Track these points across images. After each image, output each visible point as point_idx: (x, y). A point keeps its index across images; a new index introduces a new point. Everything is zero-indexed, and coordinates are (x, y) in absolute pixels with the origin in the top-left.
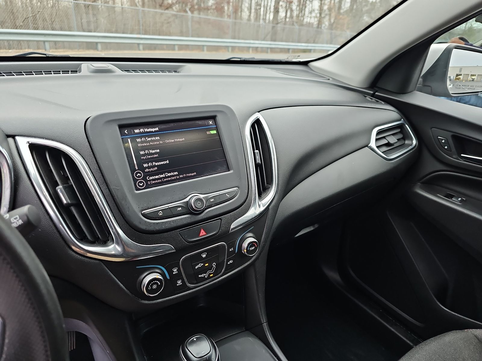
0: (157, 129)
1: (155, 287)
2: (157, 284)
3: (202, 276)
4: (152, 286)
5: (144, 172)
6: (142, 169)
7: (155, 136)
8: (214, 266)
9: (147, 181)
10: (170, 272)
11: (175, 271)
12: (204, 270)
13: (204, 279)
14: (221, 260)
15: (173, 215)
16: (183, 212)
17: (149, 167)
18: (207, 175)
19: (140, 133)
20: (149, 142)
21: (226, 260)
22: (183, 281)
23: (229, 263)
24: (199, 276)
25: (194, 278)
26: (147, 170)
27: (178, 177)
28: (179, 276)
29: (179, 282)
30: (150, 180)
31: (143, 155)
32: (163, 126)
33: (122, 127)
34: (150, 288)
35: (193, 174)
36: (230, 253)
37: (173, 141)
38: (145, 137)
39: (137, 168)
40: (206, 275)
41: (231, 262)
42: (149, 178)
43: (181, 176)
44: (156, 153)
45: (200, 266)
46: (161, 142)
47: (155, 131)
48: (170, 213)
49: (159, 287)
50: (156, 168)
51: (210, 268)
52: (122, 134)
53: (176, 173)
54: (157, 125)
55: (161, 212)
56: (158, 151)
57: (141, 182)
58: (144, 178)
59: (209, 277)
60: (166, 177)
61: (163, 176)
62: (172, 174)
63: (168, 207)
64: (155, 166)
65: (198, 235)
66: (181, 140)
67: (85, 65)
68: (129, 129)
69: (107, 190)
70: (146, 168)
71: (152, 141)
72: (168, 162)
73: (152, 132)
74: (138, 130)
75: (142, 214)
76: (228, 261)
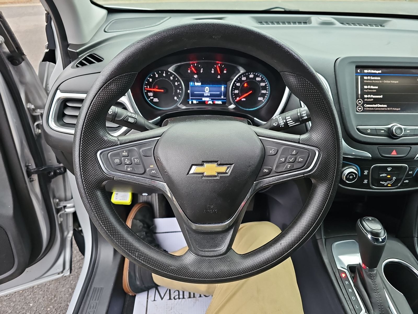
0: (380, 72)
1: (351, 177)
2: (353, 176)
3: (383, 183)
4: (350, 176)
5: (363, 100)
6: (363, 98)
7: (377, 76)
8: (394, 179)
9: (364, 107)
10: (362, 172)
11: (366, 172)
12: (385, 179)
13: (383, 185)
14: (400, 177)
15: (377, 134)
16: (384, 134)
17: (368, 98)
18: (409, 113)
19: (368, 73)
20: (372, 80)
21: (403, 178)
22: (368, 182)
23: (405, 182)
24: (381, 182)
25: (377, 182)
26: (366, 100)
27: (386, 109)
28: (367, 177)
29: (366, 181)
30: (366, 107)
31: (366, 89)
32: (385, 70)
33: (357, 67)
34: (348, 177)
35: (397, 109)
36: (408, 175)
37: (389, 82)
38: (370, 76)
39: (360, 97)
40: (385, 184)
41: (407, 181)
42: (366, 105)
43: (389, 109)
44: (375, 89)
45: (384, 176)
46: (381, 82)
47: (378, 73)
48: (375, 133)
49: (354, 179)
50: (372, 100)
51: (390, 179)
52: (357, 72)
53: (386, 106)
54: (381, 69)
55: (369, 130)
56: (377, 87)
57: (360, 107)
58: (363, 105)
59: (387, 186)
60: (377, 107)
61: (376, 106)
62: (382, 106)
63: (375, 128)
64: (372, 98)
65: (390, 154)
66: (396, 82)
67: (314, 18)
68: (361, 69)
69: (339, 108)
70: (366, 98)
71: (374, 80)
72: (381, 97)
73: (376, 73)
74: (367, 70)
75: (357, 128)
76: (405, 180)
